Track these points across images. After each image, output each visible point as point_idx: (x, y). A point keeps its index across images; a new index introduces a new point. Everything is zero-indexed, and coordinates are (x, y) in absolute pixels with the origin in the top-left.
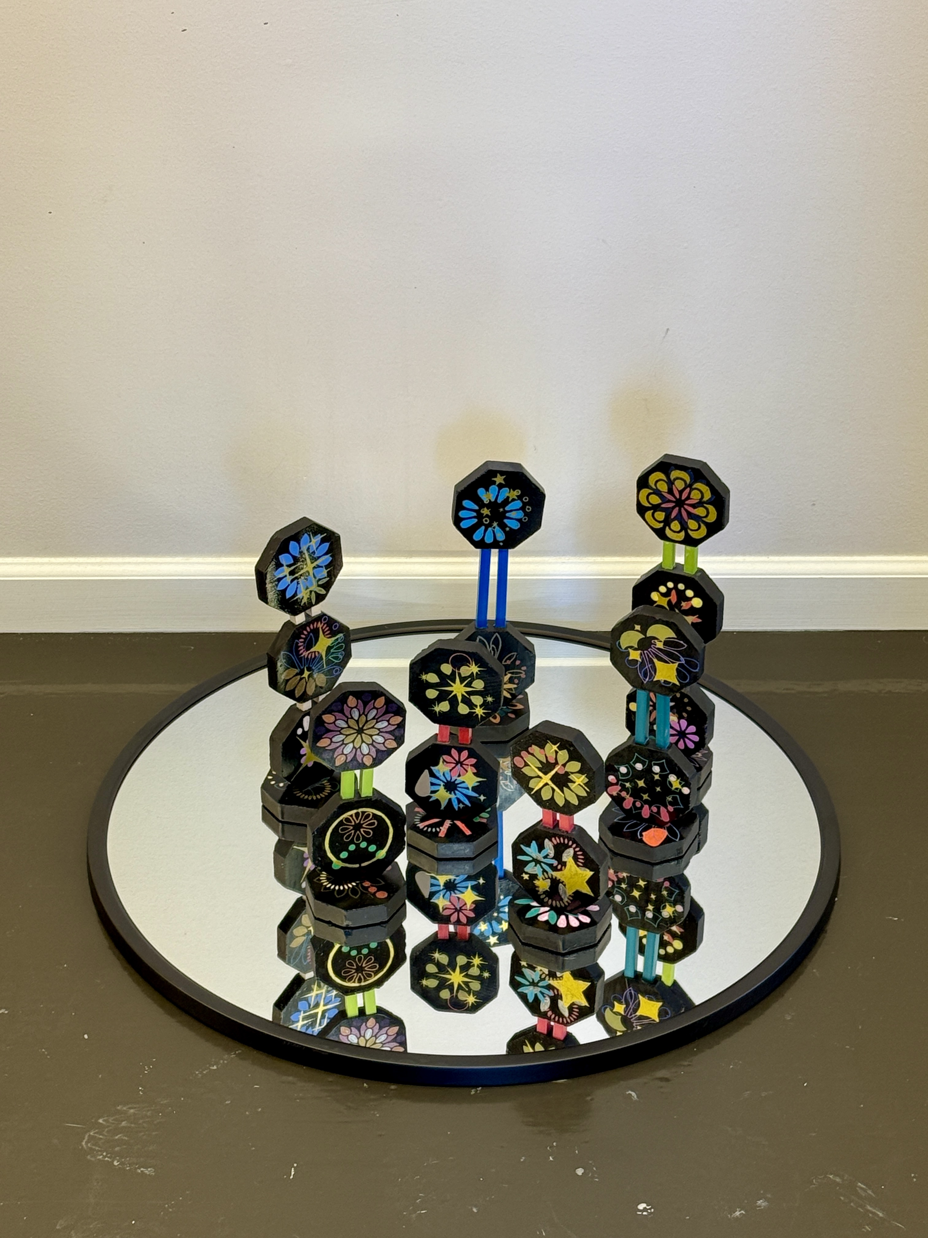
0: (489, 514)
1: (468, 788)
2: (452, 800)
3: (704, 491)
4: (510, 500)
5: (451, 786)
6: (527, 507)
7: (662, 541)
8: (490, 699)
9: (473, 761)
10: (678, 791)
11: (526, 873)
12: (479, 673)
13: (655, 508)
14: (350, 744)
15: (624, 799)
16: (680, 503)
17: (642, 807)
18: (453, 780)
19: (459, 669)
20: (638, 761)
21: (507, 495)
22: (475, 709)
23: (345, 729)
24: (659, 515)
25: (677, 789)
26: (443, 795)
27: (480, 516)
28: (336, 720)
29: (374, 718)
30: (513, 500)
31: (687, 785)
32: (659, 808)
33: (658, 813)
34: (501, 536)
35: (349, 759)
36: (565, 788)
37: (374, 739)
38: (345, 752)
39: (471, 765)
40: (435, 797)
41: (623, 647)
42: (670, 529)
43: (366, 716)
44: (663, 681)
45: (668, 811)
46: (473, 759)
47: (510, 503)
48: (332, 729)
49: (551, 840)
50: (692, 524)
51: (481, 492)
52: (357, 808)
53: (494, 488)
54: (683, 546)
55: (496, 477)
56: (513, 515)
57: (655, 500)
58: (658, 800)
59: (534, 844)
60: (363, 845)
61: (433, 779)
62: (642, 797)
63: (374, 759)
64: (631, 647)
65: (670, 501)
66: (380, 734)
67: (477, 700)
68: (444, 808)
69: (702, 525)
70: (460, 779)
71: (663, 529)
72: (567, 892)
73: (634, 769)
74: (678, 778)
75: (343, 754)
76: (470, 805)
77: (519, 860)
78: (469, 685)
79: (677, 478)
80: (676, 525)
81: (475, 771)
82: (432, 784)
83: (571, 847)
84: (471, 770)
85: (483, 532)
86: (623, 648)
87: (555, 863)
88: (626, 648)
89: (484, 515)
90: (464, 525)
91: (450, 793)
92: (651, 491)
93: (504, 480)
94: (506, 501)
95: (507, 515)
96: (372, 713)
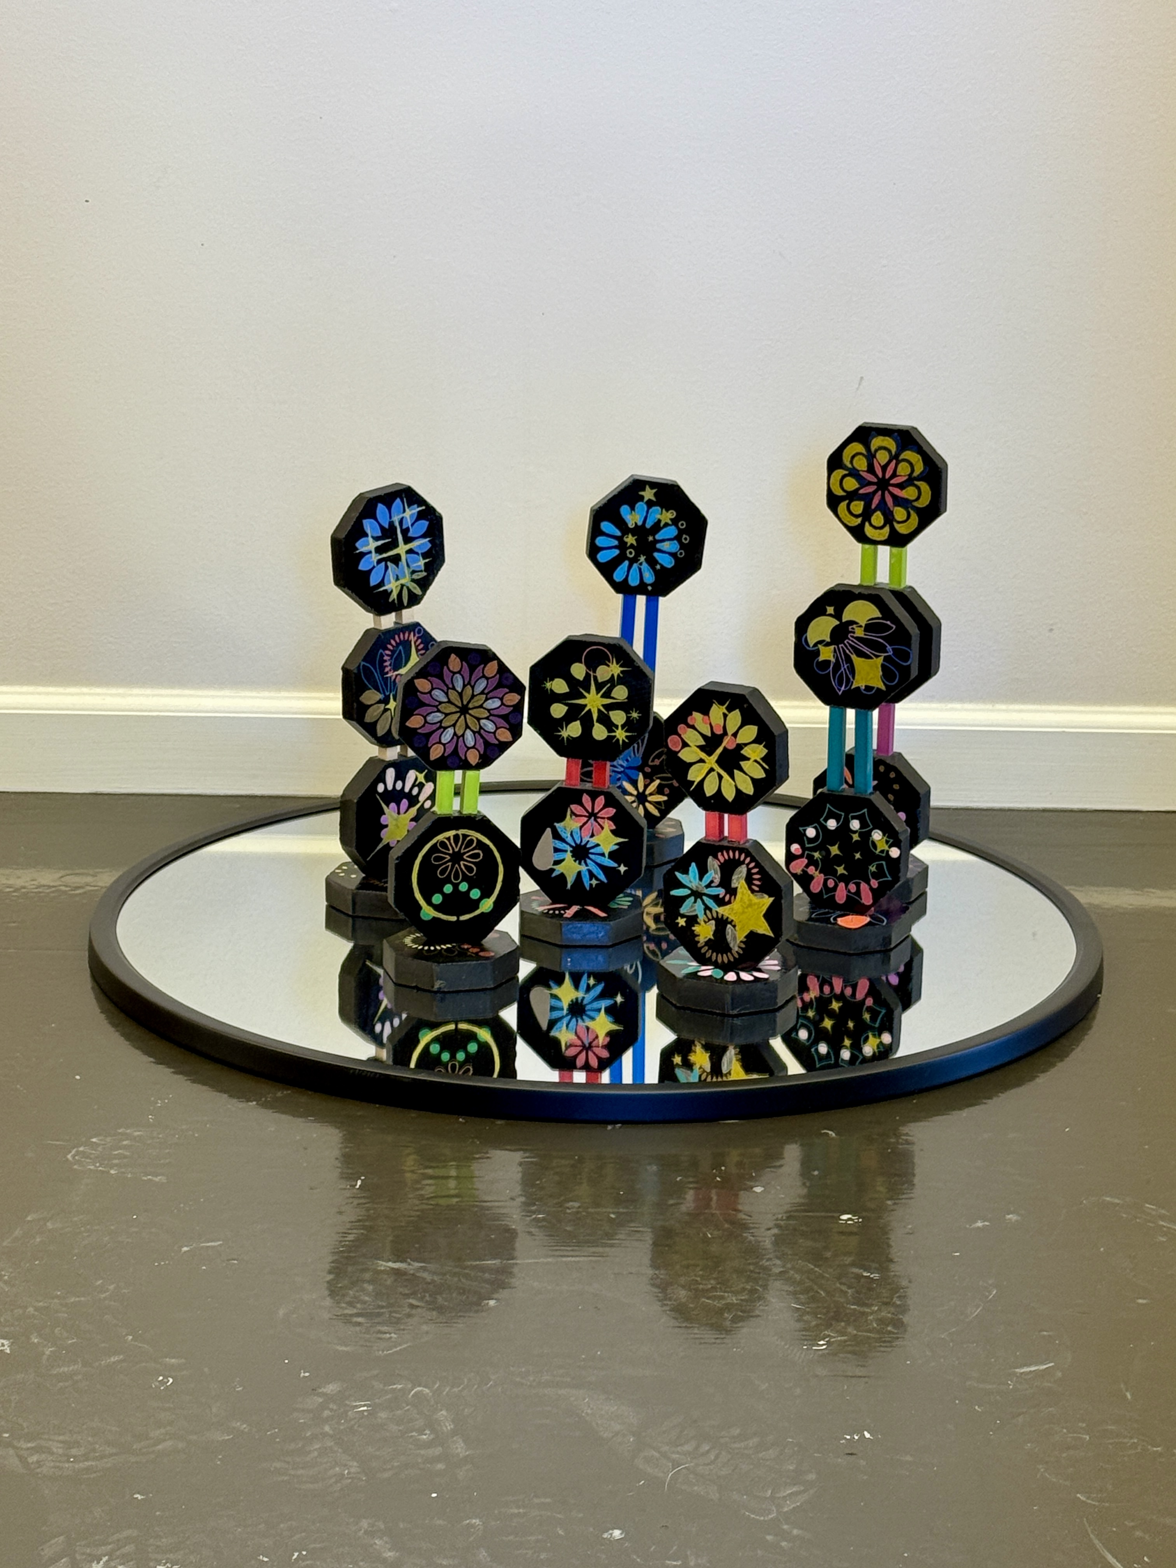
0: (635, 543)
1: (603, 855)
2: (582, 874)
3: (914, 463)
4: (662, 524)
5: (581, 853)
6: (684, 536)
7: (860, 545)
8: (635, 715)
9: (611, 811)
10: (884, 855)
11: (683, 916)
12: (621, 675)
13: (852, 496)
14: (449, 729)
15: (812, 878)
16: (883, 484)
17: (836, 886)
18: (583, 844)
19: (595, 672)
20: (831, 815)
21: (659, 516)
22: (615, 732)
23: (443, 705)
24: (856, 506)
25: (882, 851)
26: (570, 868)
27: (622, 546)
28: (433, 689)
29: (482, 693)
30: (666, 525)
31: (897, 844)
32: (858, 885)
33: (858, 893)
34: (649, 577)
35: (449, 751)
36: (736, 772)
37: (482, 725)
38: (443, 741)
39: (609, 818)
40: (559, 869)
41: (811, 644)
42: (871, 525)
43: (473, 687)
44: (863, 688)
45: (871, 889)
46: (611, 809)
47: (662, 528)
48: (427, 702)
49: (716, 857)
50: (899, 513)
51: (624, 510)
52: (457, 829)
53: (641, 506)
54: (887, 548)
55: (644, 490)
56: (666, 546)
57: (851, 484)
58: (857, 873)
59: (693, 868)
60: (463, 887)
61: (557, 841)
62: (837, 871)
63: (481, 756)
64: (820, 642)
65: (870, 483)
66: (491, 718)
67: (618, 717)
68: (572, 886)
69: (912, 512)
70: (594, 841)
71: (861, 526)
72: (736, 937)
73: (824, 828)
74: (884, 835)
75: (440, 742)
76: (605, 881)
77: (673, 896)
78: (607, 695)
79: (881, 448)
80: (878, 518)
81: (614, 827)
82: (556, 850)
83: (743, 863)
84: (608, 826)
85: (626, 569)
86: (811, 646)
87: (721, 892)
88: (816, 645)
89: (629, 544)
90: (603, 557)
91: (580, 863)
92: (846, 472)
93: (655, 495)
94: (657, 527)
95: (658, 546)
96: (481, 684)
